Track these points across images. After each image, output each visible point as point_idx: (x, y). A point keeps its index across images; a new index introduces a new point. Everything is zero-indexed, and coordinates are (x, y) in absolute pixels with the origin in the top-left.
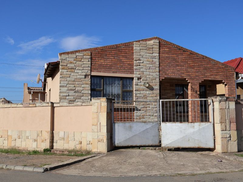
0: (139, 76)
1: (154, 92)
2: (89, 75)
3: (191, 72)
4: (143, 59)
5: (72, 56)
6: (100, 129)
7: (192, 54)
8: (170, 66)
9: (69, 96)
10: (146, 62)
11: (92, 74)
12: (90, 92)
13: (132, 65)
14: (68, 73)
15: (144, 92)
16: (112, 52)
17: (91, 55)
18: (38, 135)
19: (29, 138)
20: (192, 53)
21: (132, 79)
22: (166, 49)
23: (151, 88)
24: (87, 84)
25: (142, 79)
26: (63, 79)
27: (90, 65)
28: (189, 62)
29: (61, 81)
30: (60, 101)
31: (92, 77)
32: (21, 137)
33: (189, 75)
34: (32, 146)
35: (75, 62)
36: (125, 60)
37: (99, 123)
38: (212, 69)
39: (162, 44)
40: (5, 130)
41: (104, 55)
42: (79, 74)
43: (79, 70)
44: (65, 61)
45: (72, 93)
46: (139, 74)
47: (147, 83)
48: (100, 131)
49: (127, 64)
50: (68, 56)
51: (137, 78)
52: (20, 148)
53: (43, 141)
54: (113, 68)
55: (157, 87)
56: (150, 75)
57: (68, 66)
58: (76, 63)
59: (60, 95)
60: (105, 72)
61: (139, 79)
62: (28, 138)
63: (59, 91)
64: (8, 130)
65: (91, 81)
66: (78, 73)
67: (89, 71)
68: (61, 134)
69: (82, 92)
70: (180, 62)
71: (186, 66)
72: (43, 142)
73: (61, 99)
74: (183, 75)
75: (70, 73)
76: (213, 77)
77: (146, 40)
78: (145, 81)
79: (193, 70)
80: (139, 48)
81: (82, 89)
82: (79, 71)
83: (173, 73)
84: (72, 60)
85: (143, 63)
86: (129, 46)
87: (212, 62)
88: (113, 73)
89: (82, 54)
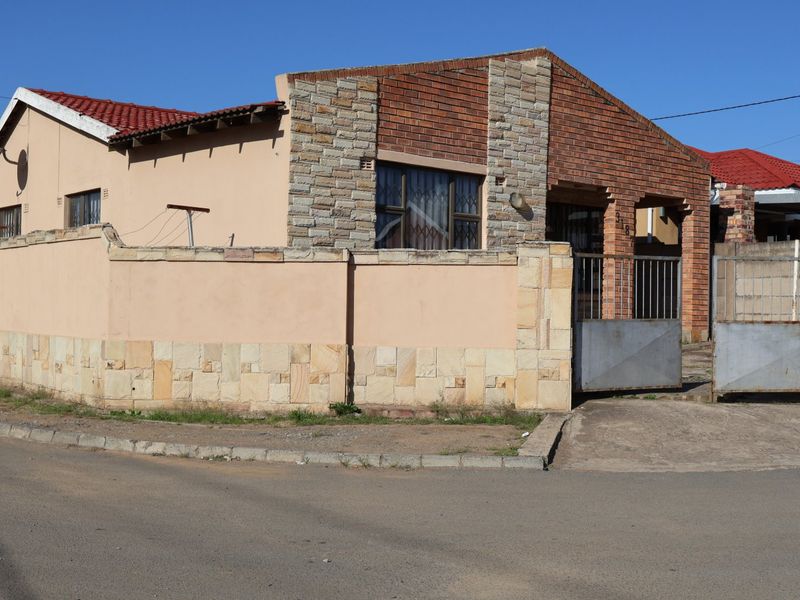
0: (499, 171)
1: (534, 224)
2: (370, 159)
3: (618, 168)
4: (511, 117)
5: (325, 88)
6: (548, 340)
7: (624, 113)
8: (572, 147)
9: (315, 226)
10: (518, 129)
11: (379, 158)
12: (374, 217)
13: (481, 133)
14: (314, 146)
15: (511, 223)
16: (434, 85)
17: (378, 91)
18: (293, 360)
19: (255, 368)
20: (624, 111)
21: (480, 178)
22: (565, 92)
23: (526, 213)
24: (365, 188)
25: (505, 183)
26: (300, 168)
27: (375, 126)
28: (616, 138)
29: (292, 172)
30: (290, 242)
31: (381, 165)
32: (216, 366)
33: (613, 179)
34: (272, 396)
35: (333, 110)
36: (465, 117)
37: (543, 322)
38: (663, 164)
39: (560, 75)
40: (138, 342)
41: (412, 93)
42: (345, 150)
43: (346, 138)
44: (306, 105)
45: (323, 217)
46: (499, 166)
47: (521, 195)
48: (548, 346)
49: (470, 131)
50: (312, 88)
51: (494, 179)
52: (210, 405)
53: (315, 380)
54: (434, 139)
55: (540, 210)
56: (525, 170)
57: (314, 122)
58: (336, 114)
59: (289, 223)
60: (414, 152)
61: (499, 180)
62: (247, 368)
63: (287, 208)
64: (152, 342)
65: (378, 180)
66: (342, 149)
67: (373, 146)
68: (386, 356)
69: (352, 216)
70: (595, 135)
71: (609, 149)
72: (317, 382)
73: (292, 235)
74: (600, 176)
75: (318, 147)
76: (663, 186)
77: (519, 56)
78: (512, 190)
79: (623, 163)
80: (501, 81)
81: (351, 204)
82: (345, 141)
83: (579, 167)
84: (325, 102)
85: (510, 129)
86: (475, 69)
87: (664, 142)
88: (435, 155)
89: (353, 86)
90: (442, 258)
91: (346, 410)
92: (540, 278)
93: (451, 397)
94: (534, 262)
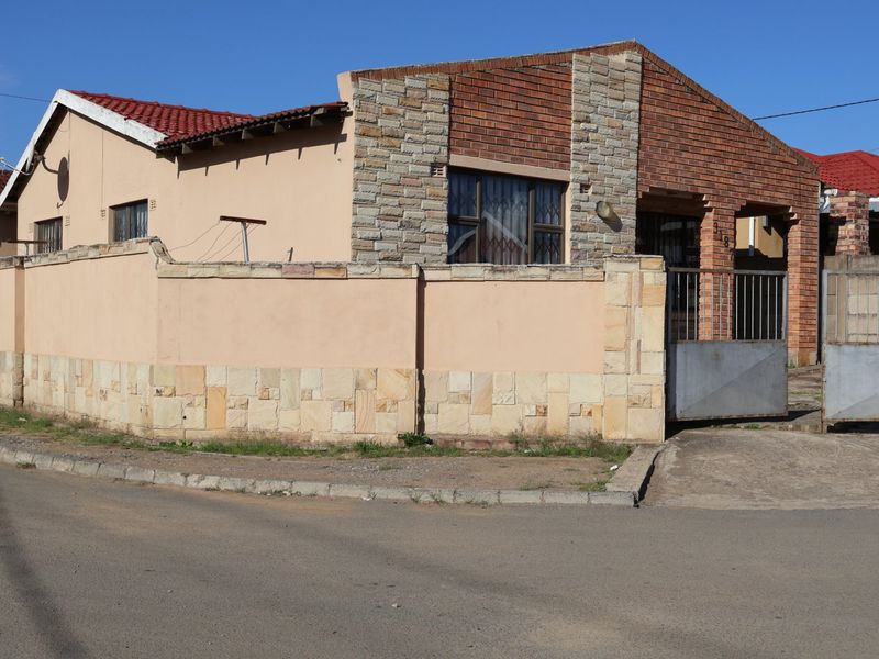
0: (584, 177)
1: (622, 235)
2: (443, 164)
3: (717, 173)
4: (597, 117)
5: (393, 87)
6: (639, 364)
7: (723, 112)
8: (665, 151)
9: (382, 238)
10: (605, 130)
11: (452, 163)
12: (446, 229)
13: (564, 136)
14: (379, 151)
15: (598, 234)
16: (511, 82)
17: (450, 90)
18: (358, 386)
19: (316, 395)
20: (723, 109)
21: (563, 185)
22: (657, 89)
23: (614, 224)
24: (436, 197)
25: (590, 191)
26: (364, 175)
27: (447, 128)
28: (714, 140)
29: (356, 180)
30: (354, 257)
31: (454, 172)
32: (274, 392)
33: (711, 185)
34: (334, 426)
35: (401, 111)
36: (546, 118)
37: (633, 344)
38: (766, 168)
39: (652, 69)
40: (189, 366)
41: (488, 92)
42: (414, 155)
43: (415, 142)
44: (371, 106)
45: (391, 228)
46: (585, 172)
47: (608, 204)
48: (639, 370)
49: (551, 134)
50: (378, 87)
51: (578, 186)
52: (268, 435)
53: (382, 408)
54: (512, 143)
55: (629, 220)
56: (612, 176)
57: (379, 124)
58: (404, 116)
59: (353, 236)
60: (489, 157)
61: (584, 187)
62: (308, 395)
63: (351, 219)
64: (204, 367)
65: (450, 188)
66: (410, 154)
67: (445, 150)
68: (459, 381)
69: (422, 228)
70: (690, 136)
71: (707, 152)
72: (385, 410)
73: (356, 249)
74: (696, 182)
75: (385, 152)
76: (766, 193)
77: (606, 50)
78: (599, 198)
79: (722, 167)
80: (586, 77)
81: (421, 214)
82: (413, 146)
83: (673, 172)
84: (392, 102)
85: (596, 131)
86: (557, 64)
87: (768, 144)
88: (514, 161)
89: (422, 84)
90: (522, 273)
91: (416, 441)
92: (630, 295)
93: (531, 427)
94: (622, 277)
